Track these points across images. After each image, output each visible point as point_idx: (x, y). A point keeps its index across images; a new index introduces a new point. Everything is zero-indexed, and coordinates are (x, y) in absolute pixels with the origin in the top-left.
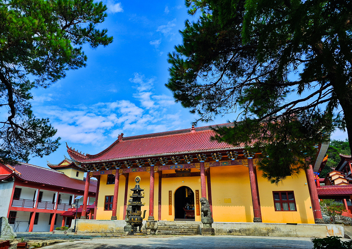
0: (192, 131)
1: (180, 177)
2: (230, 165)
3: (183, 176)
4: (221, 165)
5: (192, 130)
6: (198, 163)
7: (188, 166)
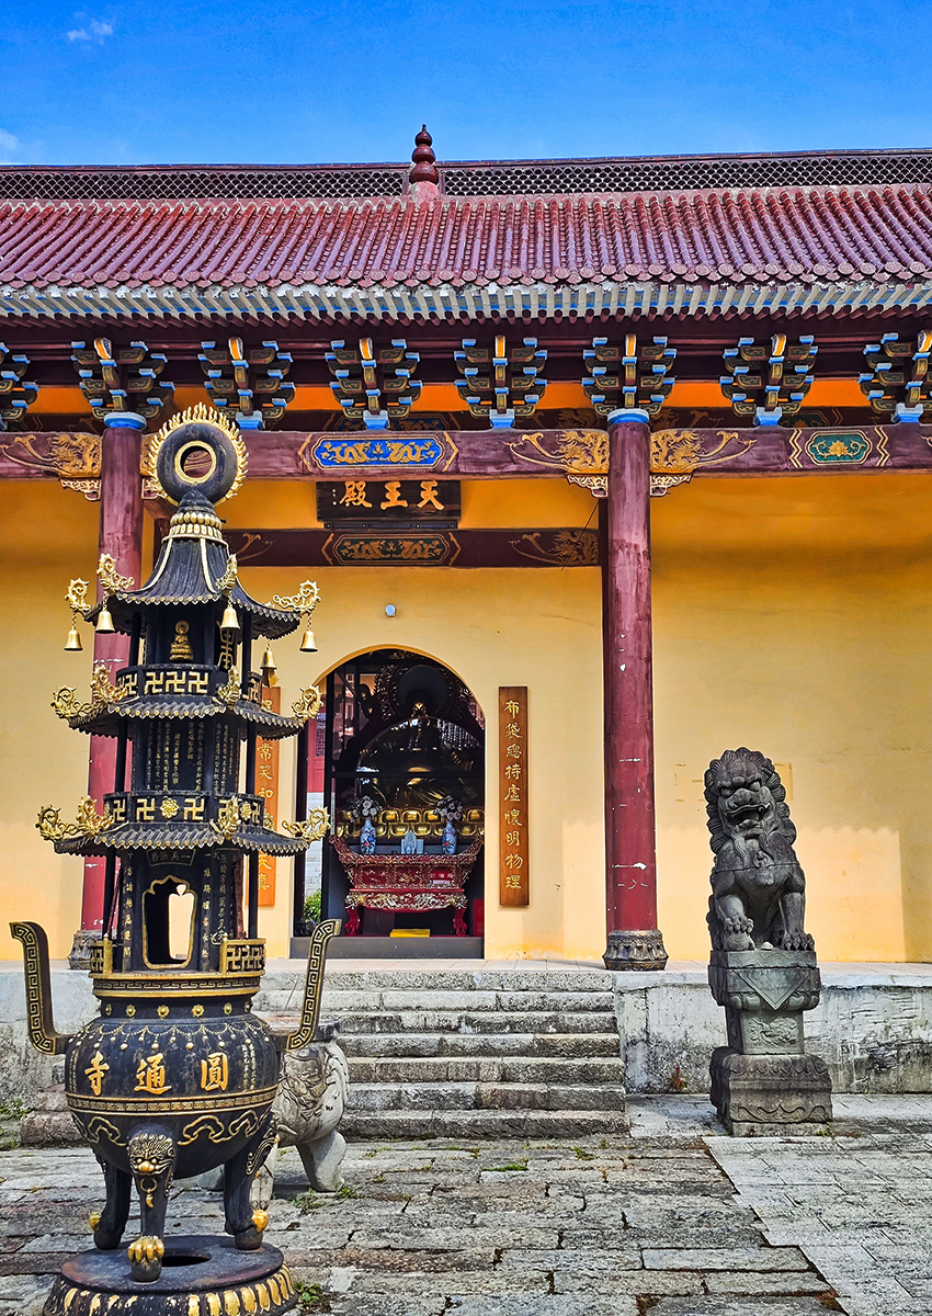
0: (418, 187)
1: (361, 562)
2: (878, 462)
3: (392, 558)
4: (804, 459)
5: (415, 178)
6: (589, 433)
7: (491, 455)
